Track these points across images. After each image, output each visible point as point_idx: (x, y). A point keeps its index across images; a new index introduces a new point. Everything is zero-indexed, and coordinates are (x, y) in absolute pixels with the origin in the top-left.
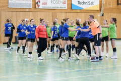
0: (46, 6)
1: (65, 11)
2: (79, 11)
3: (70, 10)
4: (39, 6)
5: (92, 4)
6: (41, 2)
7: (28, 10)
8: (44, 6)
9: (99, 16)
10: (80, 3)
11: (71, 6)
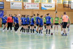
0: (29, 8)
1: (38, 10)
2: (45, 10)
3: (40, 10)
4: (25, 8)
5: (51, 7)
6: (26, 6)
7: (20, 10)
8: (28, 8)
9: (55, 13)
10: (45, 6)
11: (41, 8)
